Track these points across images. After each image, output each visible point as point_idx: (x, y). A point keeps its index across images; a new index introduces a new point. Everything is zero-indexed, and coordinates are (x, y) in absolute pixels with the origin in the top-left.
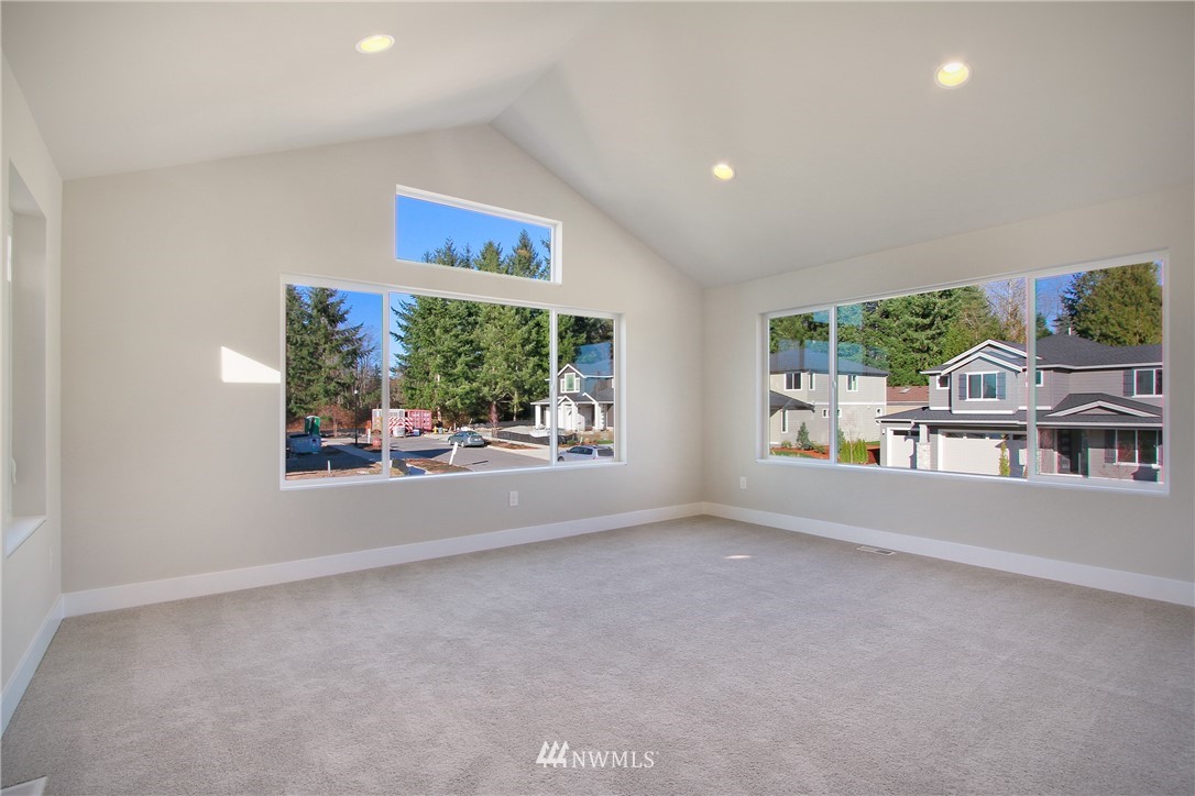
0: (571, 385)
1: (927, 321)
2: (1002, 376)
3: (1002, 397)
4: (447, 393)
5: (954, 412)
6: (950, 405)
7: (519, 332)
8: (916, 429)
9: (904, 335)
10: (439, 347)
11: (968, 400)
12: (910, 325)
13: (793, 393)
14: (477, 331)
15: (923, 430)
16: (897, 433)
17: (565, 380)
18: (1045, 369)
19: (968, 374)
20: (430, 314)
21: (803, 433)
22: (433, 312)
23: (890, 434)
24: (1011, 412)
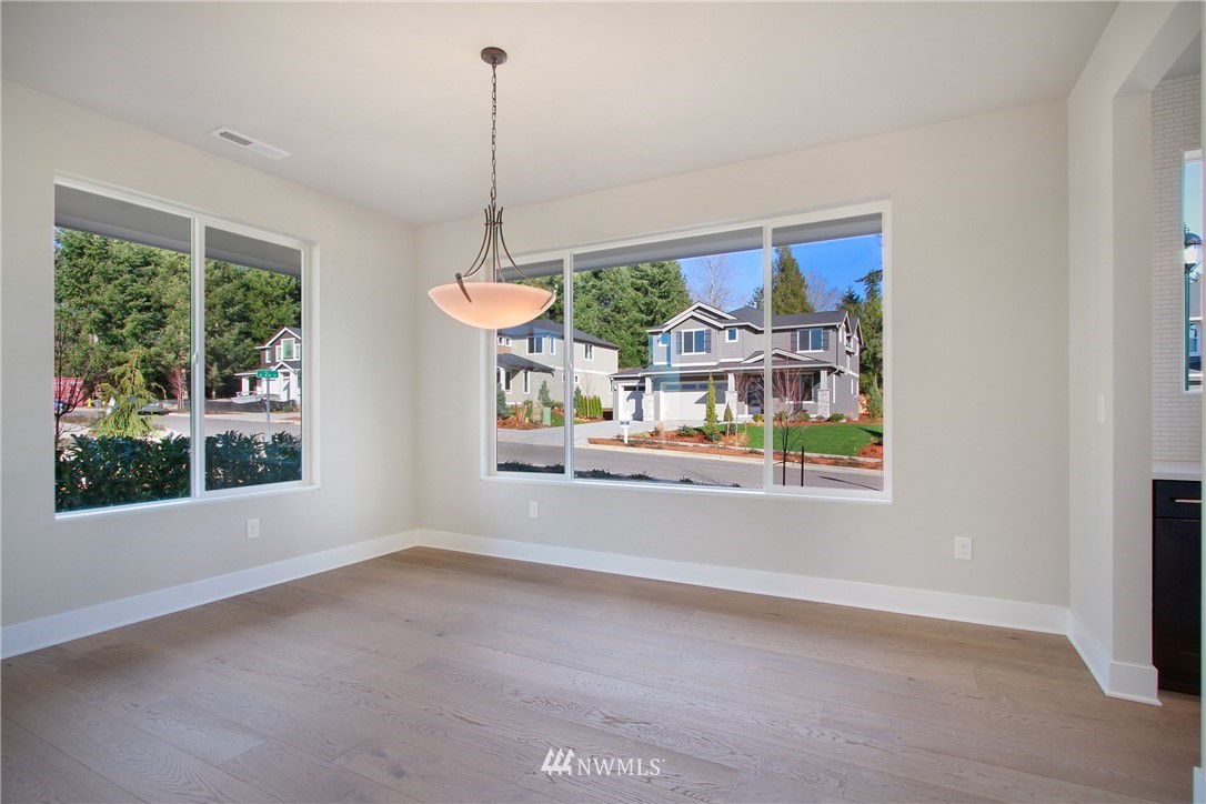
0: (289, 353)
1: (650, 318)
2: (709, 333)
3: (708, 350)
4: (107, 358)
5: (673, 365)
6: (669, 360)
7: (220, 289)
8: (642, 384)
9: (632, 329)
10: (95, 297)
11: (683, 354)
12: (636, 322)
13: (535, 357)
14: (157, 281)
15: (648, 382)
16: (627, 389)
17: (282, 346)
18: (740, 327)
19: (683, 331)
20: (81, 255)
21: (544, 391)
22: (87, 251)
23: (621, 390)
24: (715, 364)
